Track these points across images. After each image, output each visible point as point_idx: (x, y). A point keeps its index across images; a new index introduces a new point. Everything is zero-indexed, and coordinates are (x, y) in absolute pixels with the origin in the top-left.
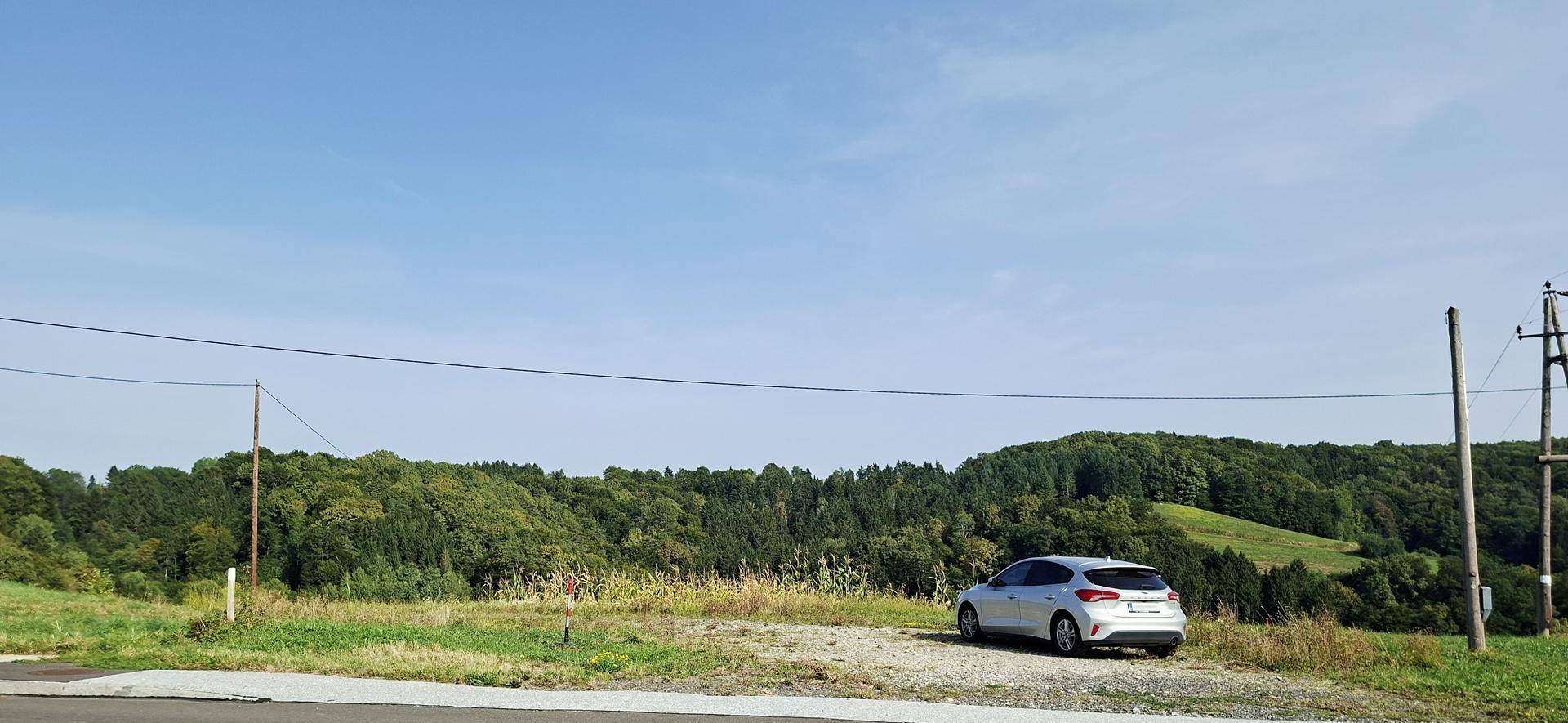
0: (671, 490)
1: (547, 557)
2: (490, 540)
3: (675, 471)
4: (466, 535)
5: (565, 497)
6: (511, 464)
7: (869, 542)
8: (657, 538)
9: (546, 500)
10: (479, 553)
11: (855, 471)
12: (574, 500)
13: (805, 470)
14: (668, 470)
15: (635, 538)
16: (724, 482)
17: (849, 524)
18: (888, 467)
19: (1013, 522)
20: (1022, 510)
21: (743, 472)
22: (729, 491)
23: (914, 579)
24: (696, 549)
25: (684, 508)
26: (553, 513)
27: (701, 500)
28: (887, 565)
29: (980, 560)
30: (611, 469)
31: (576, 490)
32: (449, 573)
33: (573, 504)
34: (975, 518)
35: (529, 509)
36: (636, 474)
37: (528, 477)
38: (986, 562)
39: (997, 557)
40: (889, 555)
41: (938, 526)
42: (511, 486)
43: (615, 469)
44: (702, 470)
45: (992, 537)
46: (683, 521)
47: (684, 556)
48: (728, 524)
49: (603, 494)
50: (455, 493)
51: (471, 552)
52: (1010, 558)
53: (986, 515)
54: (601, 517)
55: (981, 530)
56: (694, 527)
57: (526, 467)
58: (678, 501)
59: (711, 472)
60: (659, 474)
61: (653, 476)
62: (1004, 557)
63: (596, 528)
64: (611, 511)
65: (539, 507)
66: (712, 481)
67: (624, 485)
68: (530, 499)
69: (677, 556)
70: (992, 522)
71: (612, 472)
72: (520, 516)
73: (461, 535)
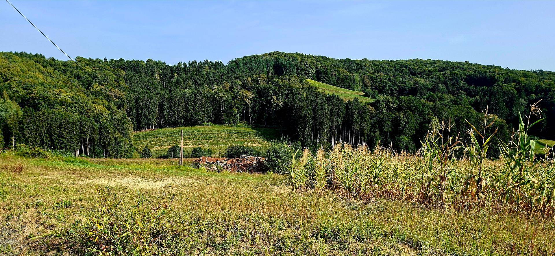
0: (108, 68)
1: (58, 94)
2: (27, 86)
3: (109, 60)
4: (14, 84)
5: (59, 68)
6: (29, 53)
7: (202, 91)
8: (106, 87)
9: (51, 70)
10: (22, 92)
11: (187, 63)
12: (64, 70)
13: (163, 62)
14: (105, 59)
15: (96, 87)
16: (132, 65)
17: (190, 83)
18: (200, 62)
19: (257, 84)
20: (260, 80)
21: (140, 61)
22: (134, 69)
23: (220, 105)
24: (125, 93)
25: (116, 75)
26: (55, 75)
27: (123, 72)
28: (210, 100)
29: (246, 98)
30: (78, 58)
31: (64, 66)
32: (9, 101)
33: (64, 72)
34: (242, 83)
35: (43, 73)
36: (91, 60)
37: (38, 59)
38: (248, 99)
39: (253, 97)
40: (210, 96)
41: (228, 85)
42: (32, 63)
43: (80, 58)
44: (121, 60)
45: (249, 89)
46: (117, 81)
47: (121, 95)
48: (137, 82)
49: (77, 68)
50: (5, 64)
51: (18, 91)
52: (257, 97)
53: (246, 81)
54: (78, 77)
55: (244, 87)
56: (122, 83)
57: (37, 55)
58: (113, 72)
59: (125, 61)
60: (101, 61)
61: (99, 61)
62: (255, 97)
63: (77, 83)
64: (82, 75)
65: (48, 72)
66: (127, 65)
67: (87, 65)
68: (43, 69)
69: (117, 95)
70: (249, 84)
71: (79, 59)
72: (41, 77)
73: (11, 83)
